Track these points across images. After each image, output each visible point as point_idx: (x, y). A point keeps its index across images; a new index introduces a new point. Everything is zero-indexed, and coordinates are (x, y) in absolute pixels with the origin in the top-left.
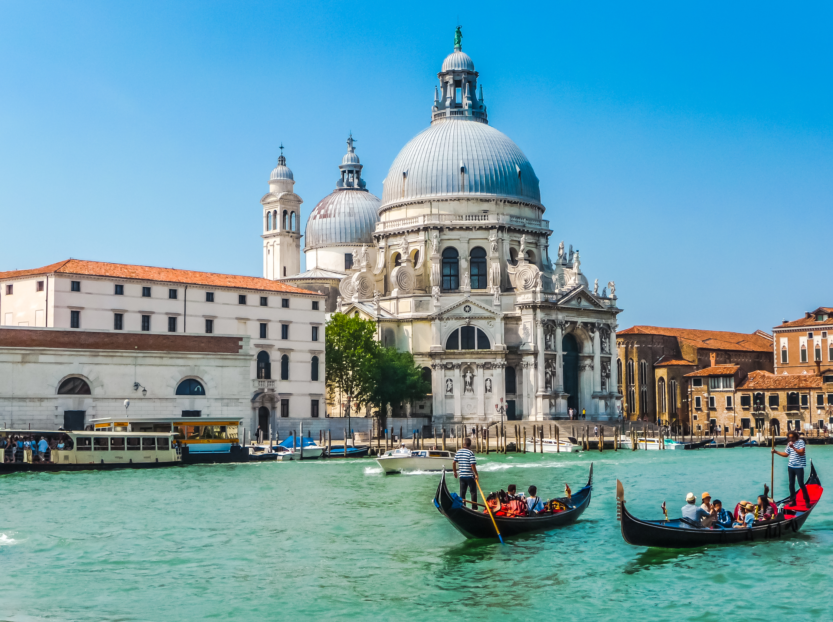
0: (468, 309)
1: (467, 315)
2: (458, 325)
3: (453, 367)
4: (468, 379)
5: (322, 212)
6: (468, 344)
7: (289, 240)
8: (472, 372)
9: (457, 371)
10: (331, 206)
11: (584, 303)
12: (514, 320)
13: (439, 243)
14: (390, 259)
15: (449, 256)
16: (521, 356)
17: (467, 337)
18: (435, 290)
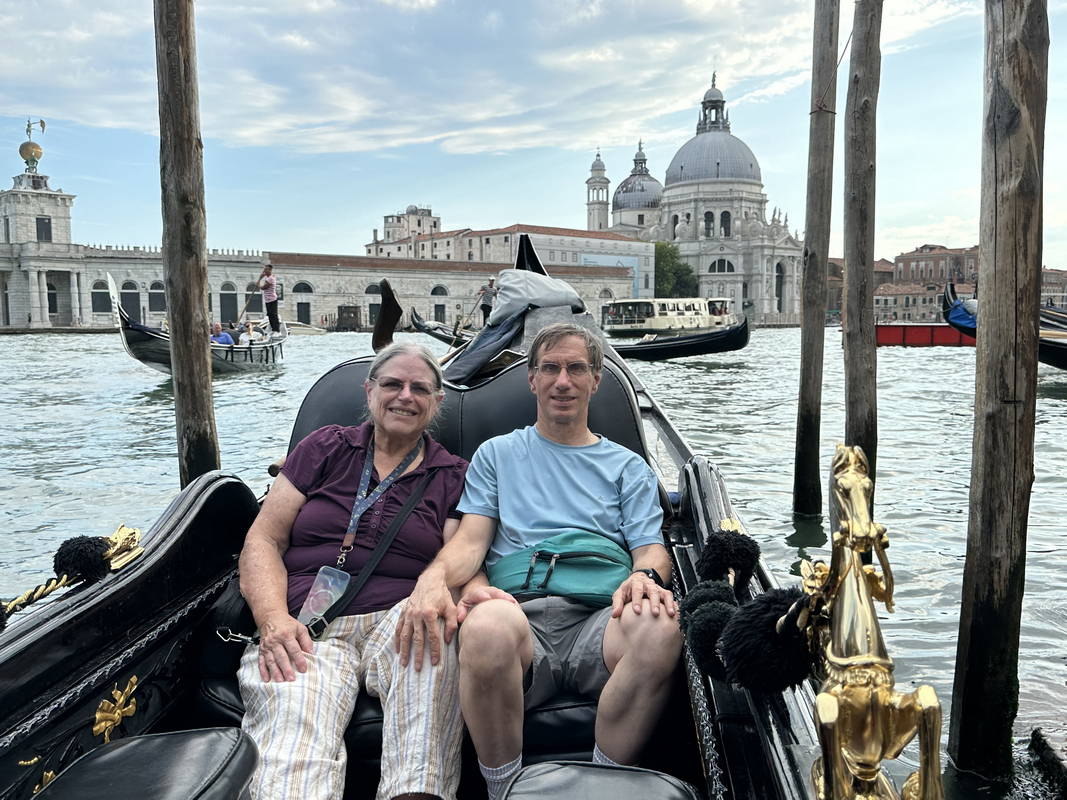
0: (722, 249)
1: (722, 252)
2: (716, 258)
3: (713, 282)
4: (721, 290)
5: (625, 189)
6: (721, 269)
7: (603, 206)
8: (723, 285)
9: (715, 285)
10: (630, 186)
11: (790, 245)
12: (748, 255)
13: (703, 210)
14: (671, 219)
15: (709, 217)
16: (752, 276)
17: (721, 265)
18: (702, 238)
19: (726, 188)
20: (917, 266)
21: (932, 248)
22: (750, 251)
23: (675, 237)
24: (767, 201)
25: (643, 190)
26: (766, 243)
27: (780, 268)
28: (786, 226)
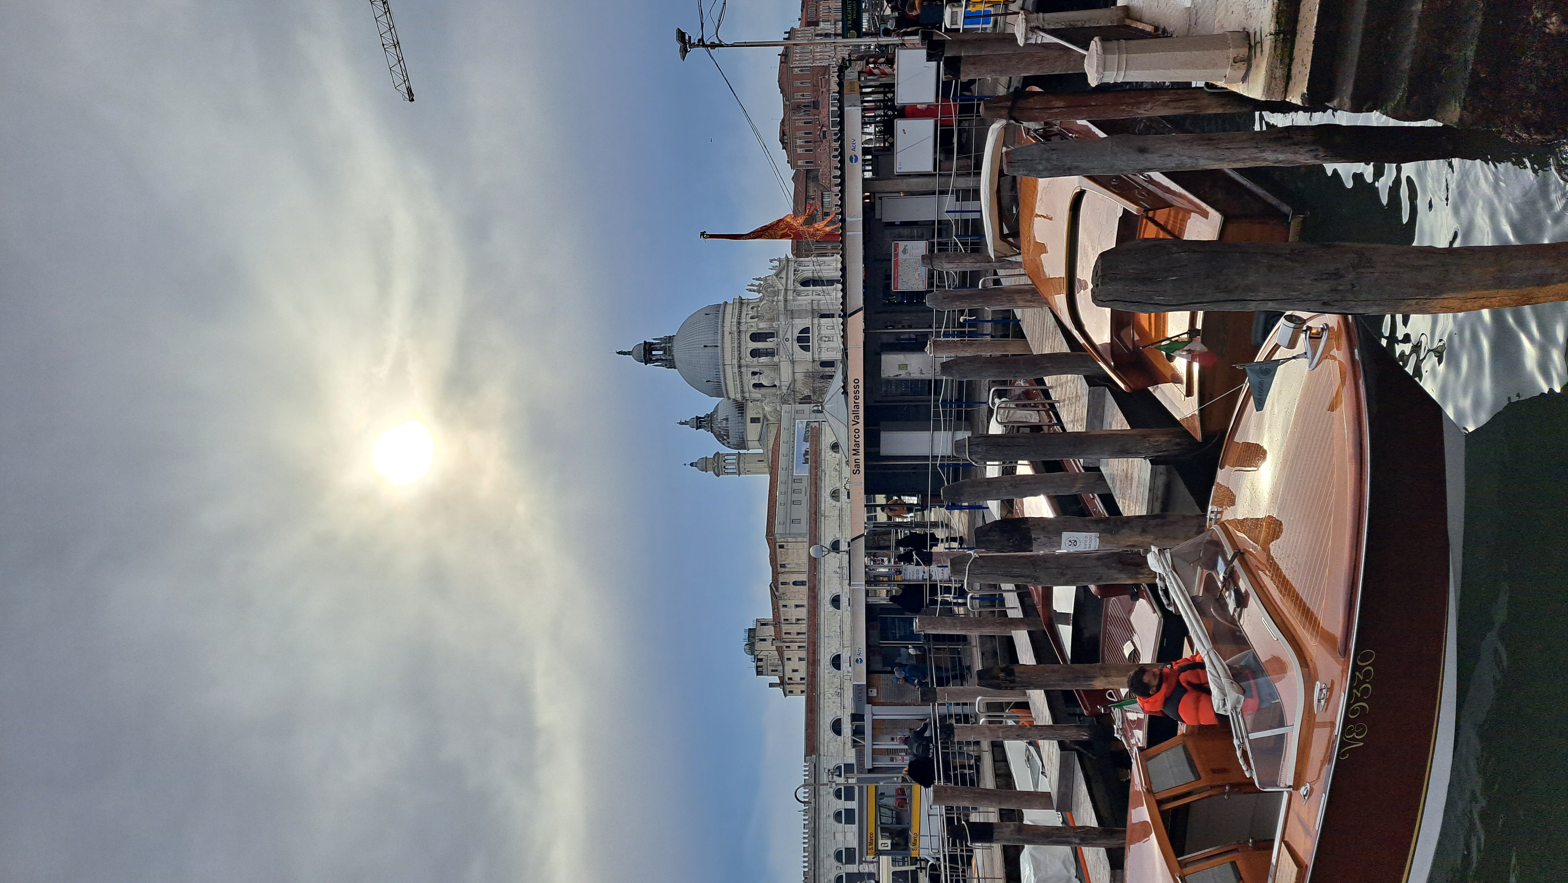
0: (787, 340)
1: (790, 340)
2: (796, 345)
3: (820, 348)
4: (827, 339)
5: (725, 437)
6: (807, 339)
7: (742, 458)
8: (822, 337)
9: (822, 346)
10: (722, 433)
11: (784, 275)
12: (792, 314)
13: (748, 359)
14: (757, 390)
15: (755, 353)
16: (813, 310)
17: (803, 339)
18: (776, 359)
19: (727, 337)
20: (801, 147)
21: (783, 134)
22: (789, 313)
23: (775, 386)
24: (741, 299)
25: (727, 419)
26: (781, 298)
27: (805, 283)
28: (766, 279)
